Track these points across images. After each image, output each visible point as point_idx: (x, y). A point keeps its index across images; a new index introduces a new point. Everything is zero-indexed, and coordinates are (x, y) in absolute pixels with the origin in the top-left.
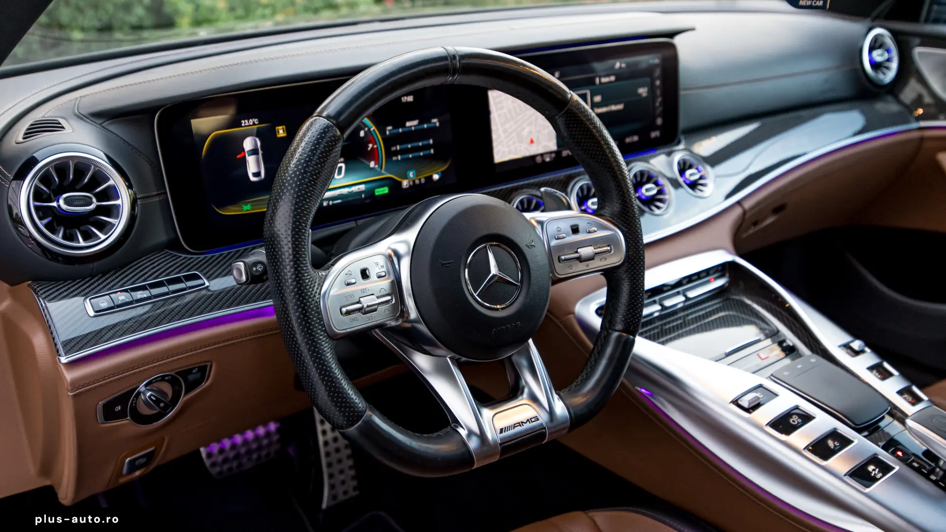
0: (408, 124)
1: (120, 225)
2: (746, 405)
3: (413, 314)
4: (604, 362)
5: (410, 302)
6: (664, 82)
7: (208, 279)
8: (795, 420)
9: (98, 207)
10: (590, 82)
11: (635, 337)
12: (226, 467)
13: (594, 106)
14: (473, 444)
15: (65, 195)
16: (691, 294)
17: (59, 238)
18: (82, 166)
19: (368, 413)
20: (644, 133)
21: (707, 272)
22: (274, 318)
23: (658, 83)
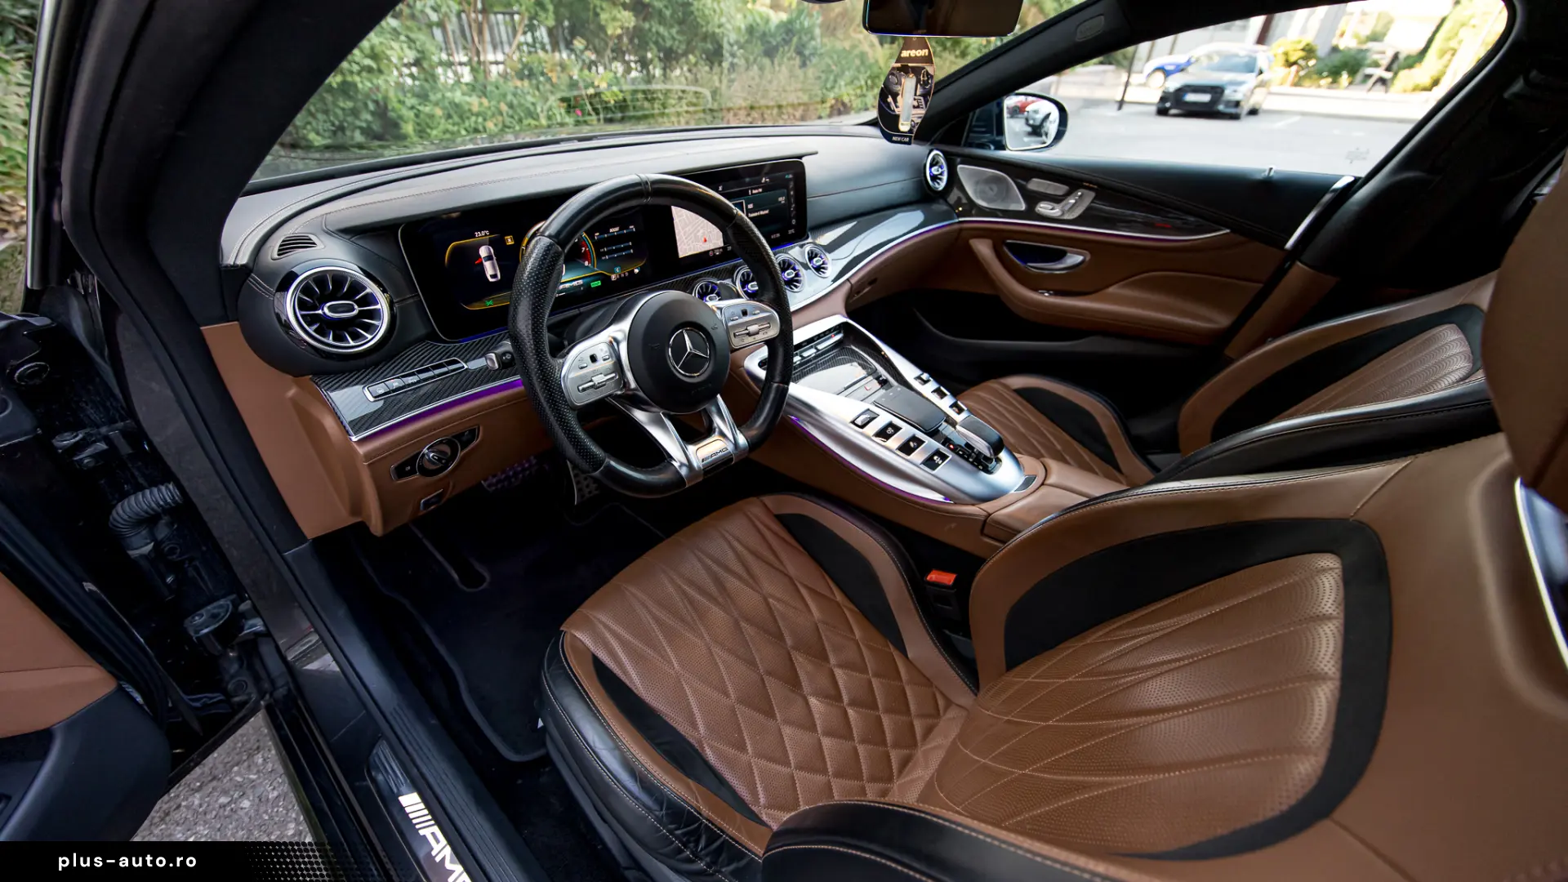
0: (611, 230)
1: (383, 326)
2: (860, 424)
3: (633, 385)
4: (768, 406)
5: (629, 375)
6: (796, 193)
7: (466, 362)
8: (890, 430)
9: (360, 311)
10: (744, 194)
11: (788, 384)
12: (499, 486)
13: (749, 211)
14: (684, 471)
15: (328, 304)
16: (820, 347)
17: (330, 340)
18: (339, 278)
19: (607, 460)
20: (783, 232)
21: (830, 331)
22: (521, 388)
23: (792, 193)
